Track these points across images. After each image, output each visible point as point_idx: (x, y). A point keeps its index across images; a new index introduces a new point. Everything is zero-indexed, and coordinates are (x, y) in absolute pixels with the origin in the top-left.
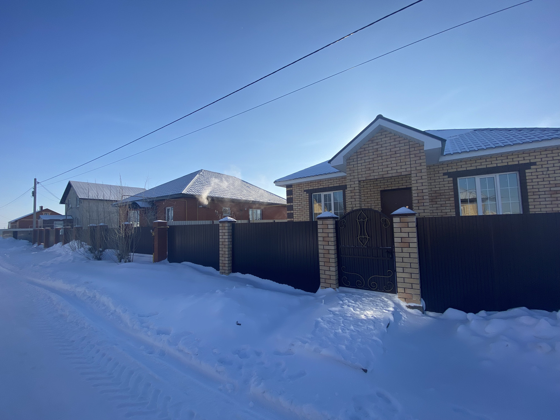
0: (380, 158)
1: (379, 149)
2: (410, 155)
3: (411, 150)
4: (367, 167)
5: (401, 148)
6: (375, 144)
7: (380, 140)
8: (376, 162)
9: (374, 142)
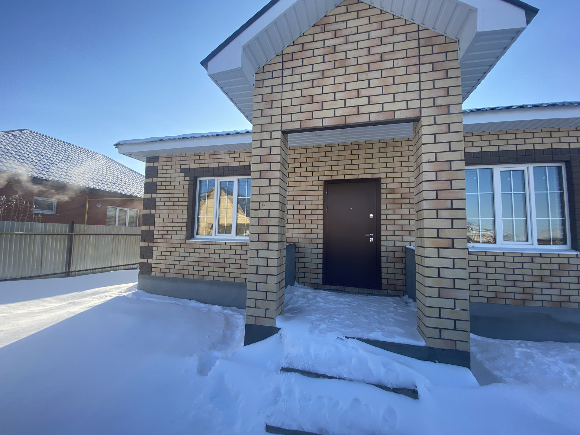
0: (342, 71)
1: (338, 49)
2: (419, 64)
3: (423, 51)
4: (305, 93)
5: (398, 47)
6: (330, 35)
7: (343, 25)
8: (331, 81)
9: (328, 28)
